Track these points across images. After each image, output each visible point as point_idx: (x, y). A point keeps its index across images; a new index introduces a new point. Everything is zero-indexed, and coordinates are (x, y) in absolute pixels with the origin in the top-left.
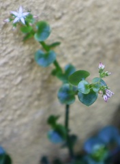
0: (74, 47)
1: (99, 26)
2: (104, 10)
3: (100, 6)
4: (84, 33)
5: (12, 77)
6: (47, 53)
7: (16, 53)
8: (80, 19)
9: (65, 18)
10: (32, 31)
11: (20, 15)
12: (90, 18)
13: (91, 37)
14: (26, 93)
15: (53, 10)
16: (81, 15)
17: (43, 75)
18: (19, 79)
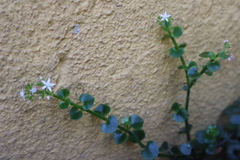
0: (193, 52)
1: (211, 40)
2: (215, 28)
3: (213, 25)
4: (201, 44)
5: (151, 67)
6: (178, 51)
7: (156, 48)
8: (199, 32)
9: (190, 29)
10: (169, 33)
11: (165, 16)
12: (205, 33)
13: (205, 47)
14: (159, 83)
15: (183, 21)
16: (200, 29)
17: (172, 70)
18: (156, 69)
